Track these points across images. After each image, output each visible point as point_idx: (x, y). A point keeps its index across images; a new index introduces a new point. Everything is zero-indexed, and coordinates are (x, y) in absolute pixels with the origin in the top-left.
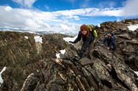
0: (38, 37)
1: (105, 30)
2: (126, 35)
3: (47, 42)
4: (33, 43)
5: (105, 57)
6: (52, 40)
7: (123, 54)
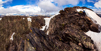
0: (29, 18)
1: (67, 12)
2: (77, 14)
3: (34, 21)
4: (27, 21)
5: (75, 37)
6: (37, 20)
7: (79, 25)
